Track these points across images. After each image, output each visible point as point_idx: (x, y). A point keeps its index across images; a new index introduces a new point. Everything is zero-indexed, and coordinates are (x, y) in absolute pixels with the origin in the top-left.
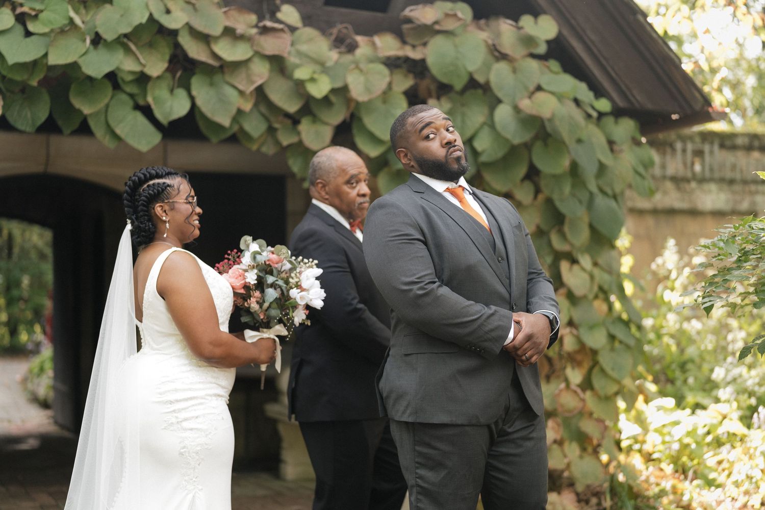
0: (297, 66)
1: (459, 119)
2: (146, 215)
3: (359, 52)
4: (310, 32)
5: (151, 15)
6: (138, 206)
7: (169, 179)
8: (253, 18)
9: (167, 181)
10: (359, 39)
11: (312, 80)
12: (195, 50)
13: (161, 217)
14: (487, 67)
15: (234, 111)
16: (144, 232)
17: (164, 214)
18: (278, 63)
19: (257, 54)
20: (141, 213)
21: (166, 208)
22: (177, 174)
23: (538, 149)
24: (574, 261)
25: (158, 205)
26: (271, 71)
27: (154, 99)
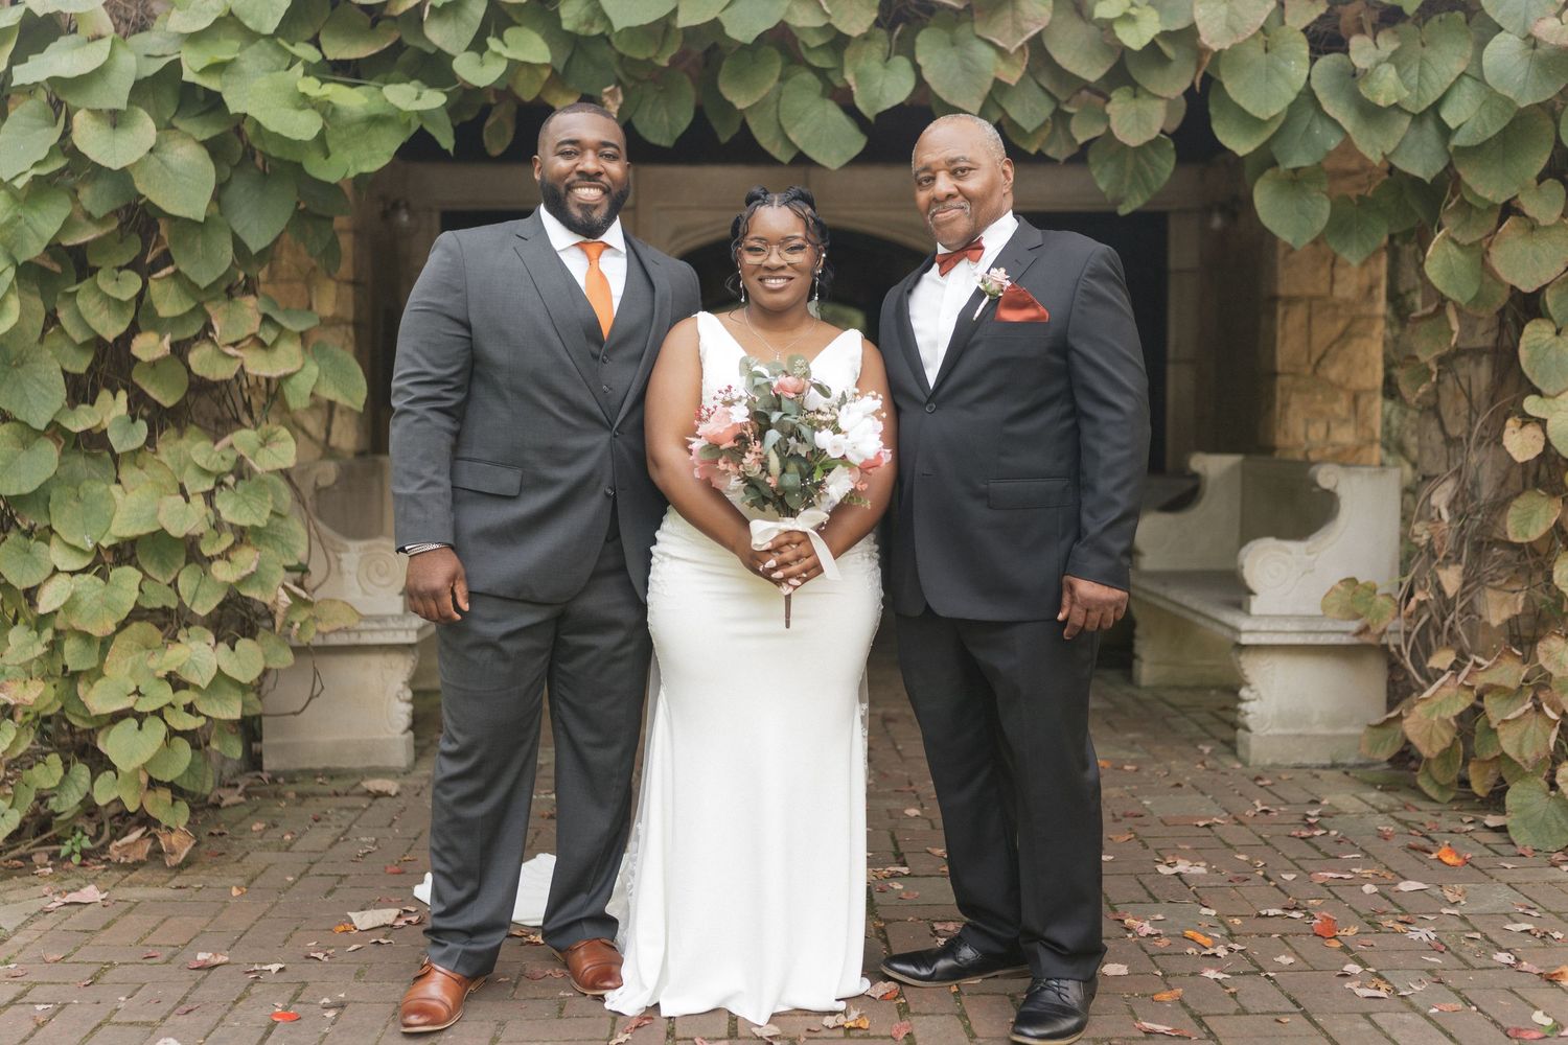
1: (1413, 72)
11: (1127, 18)
15: (988, 86)
26: (1056, 7)
27: (857, 76)
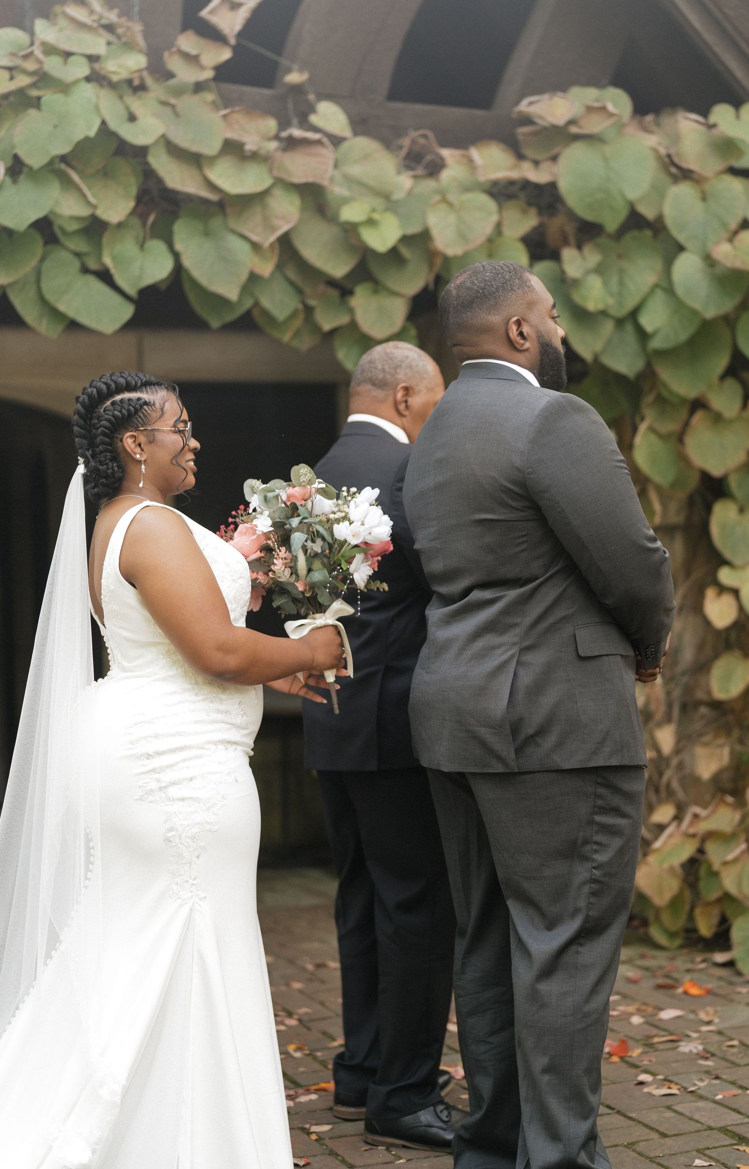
0: (345, 201)
1: (614, 280)
2: (107, 451)
3: (446, 175)
4: (364, 144)
5: (104, 123)
6: (95, 437)
7: (147, 392)
8: (271, 124)
9: (144, 396)
10: (446, 153)
11: (371, 222)
12: (177, 178)
13: (134, 456)
14: (658, 193)
15: (244, 277)
16: (106, 477)
17: (138, 450)
18: (313, 196)
19: (280, 182)
20: (101, 448)
21: (142, 439)
22: (161, 385)
23: (747, 323)
25: (129, 434)
26: (303, 209)
27: (114, 259)
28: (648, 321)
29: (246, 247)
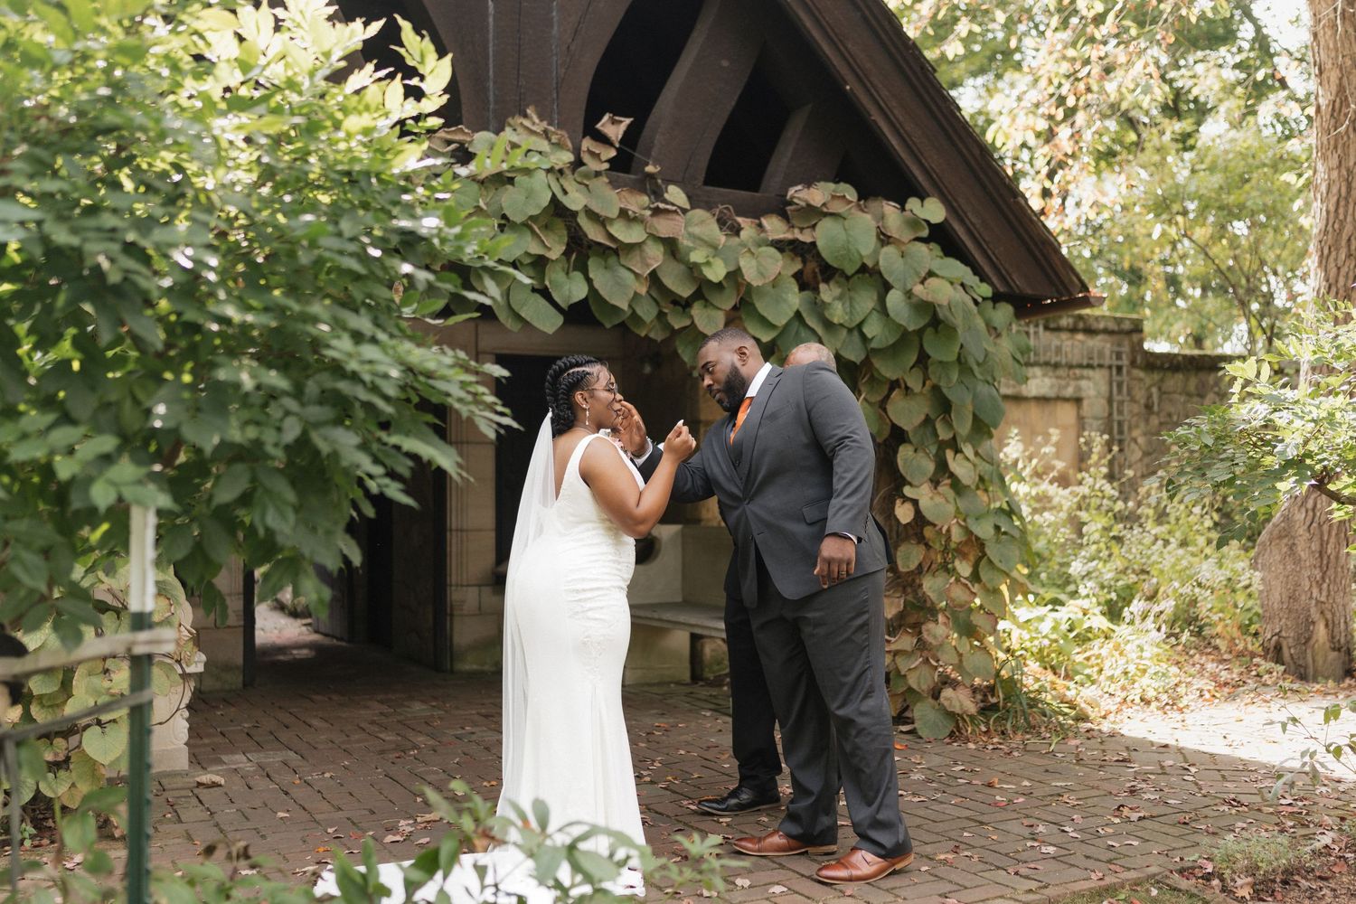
0: (691, 250)
1: (848, 304)
2: (565, 403)
3: (743, 234)
4: (699, 214)
5: (553, 195)
6: (559, 395)
7: (588, 367)
8: (646, 198)
9: (586, 369)
10: (741, 220)
12: (593, 233)
13: (582, 405)
14: (876, 253)
15: (631, 295)
16: (564, 419)
17: (585, 402)
18: (671, 246)
19: (651, 236)
20: (562, 402)
21: (588, 395)
22: (597, 362)
23: (928, 336)
24: (958, 451)
25: (579, 392)
26: (665, 254)
27: (552, 283)
28: (869, 331)
29: (632, 276)
